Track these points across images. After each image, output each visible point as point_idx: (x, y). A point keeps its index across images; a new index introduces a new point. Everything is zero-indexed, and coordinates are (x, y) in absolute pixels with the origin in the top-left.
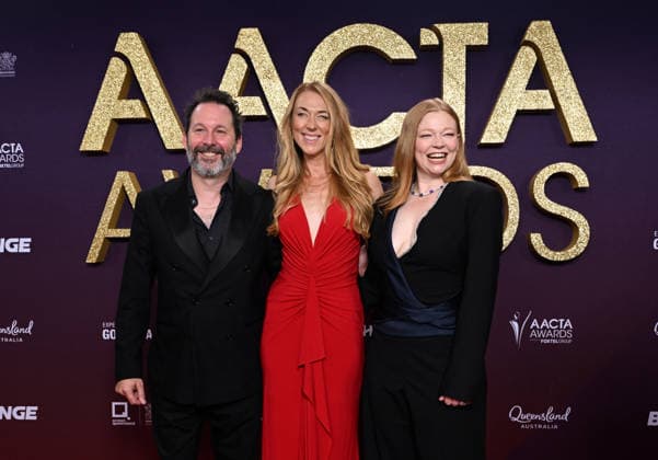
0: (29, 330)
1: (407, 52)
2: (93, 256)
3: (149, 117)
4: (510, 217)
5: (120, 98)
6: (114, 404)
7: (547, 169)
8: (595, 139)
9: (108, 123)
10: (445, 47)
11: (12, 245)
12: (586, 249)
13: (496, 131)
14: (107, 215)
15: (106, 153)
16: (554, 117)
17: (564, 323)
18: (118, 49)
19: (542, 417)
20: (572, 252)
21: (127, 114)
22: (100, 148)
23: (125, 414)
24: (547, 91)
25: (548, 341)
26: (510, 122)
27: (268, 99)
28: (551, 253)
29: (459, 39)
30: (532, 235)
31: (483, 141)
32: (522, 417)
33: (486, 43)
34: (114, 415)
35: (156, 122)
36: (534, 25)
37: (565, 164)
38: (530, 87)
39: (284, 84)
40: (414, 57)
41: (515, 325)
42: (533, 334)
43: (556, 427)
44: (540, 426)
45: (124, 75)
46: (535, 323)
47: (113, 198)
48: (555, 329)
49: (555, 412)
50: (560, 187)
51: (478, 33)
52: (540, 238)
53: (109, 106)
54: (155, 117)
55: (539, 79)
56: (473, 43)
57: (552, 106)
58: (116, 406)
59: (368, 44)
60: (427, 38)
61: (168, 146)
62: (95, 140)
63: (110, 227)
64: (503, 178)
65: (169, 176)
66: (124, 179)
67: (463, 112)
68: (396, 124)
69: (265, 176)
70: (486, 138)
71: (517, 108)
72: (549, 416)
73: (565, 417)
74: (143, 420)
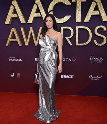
1: (69, 3)
2: (7, 45)
3: (18, 17)
4: (90, 37)
5: (13, 13)
6: (11, 73)
7: (98, 27)
9: (10, 18)
10: (77, 2)
12: (106, 43)
13: (87, 19)
14: (10, 36)
17: (101, 58)
18: (12, 4)
19: (96, 78)
20: (103, 44)
21: (14, 17)
22: (9, 23)
23: (13, 75)
24: (98, 11)
25: (97, 62)
26: (90, 17)
27: (41, 13)
28: (98, 44)
30: (94, 40)
31: (84, 21)
32: (92, 77)
33: (85, 1)
37: (102, 26)
38: (94, 10)
40: (71, 4)
41: (91, 59)
42: (94, 60)
43: (99, 80)
45: (13, 9)
46: (95, 58)
47: (11, 33)
48: (99, 60)
49: (99, 77)
50: (100, 31)
52: (96, 41)
53: (10, 15)
55: (96, 8)
56: (83, 1)
59: (61, 2)
60: (73, 0)
61: (22, 23)
62: (8, 21)
63: (10, 39)
64: (89, 29)
65: (22, 29)
66: (13, 29)
67: (80, 15)
68: (67, 18)
69: (41, 28)
70: (85, 21)
71: (91, 14)
72: (97, 77)
73: (101, 78)
74: (17, 76)
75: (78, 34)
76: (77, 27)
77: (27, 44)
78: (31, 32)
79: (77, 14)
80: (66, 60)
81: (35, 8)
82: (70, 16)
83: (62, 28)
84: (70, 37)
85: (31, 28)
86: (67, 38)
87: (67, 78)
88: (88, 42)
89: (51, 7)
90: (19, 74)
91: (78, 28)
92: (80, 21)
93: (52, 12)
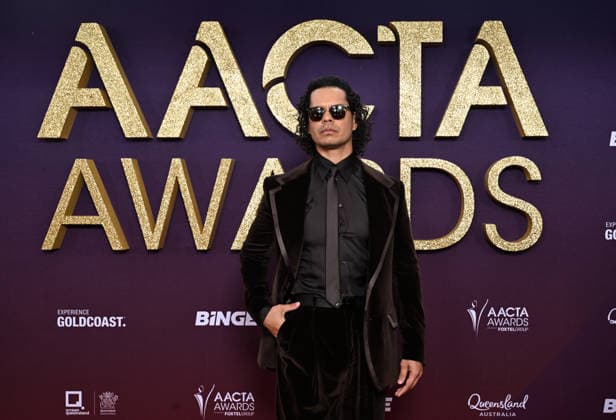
1: (363, 47)
2: (48, 244)
3: (109, 106)
4: (466, 208)
5: (81, 85)
6: (68, 393)
7: (499, 162)
8: (545, 134)
9: (68, 108)
10: (401, 43)
12: (539, 240)
13: (451, 124)
14: (65, 202)
15: (64, 140)
16: (507, 111)
17: (520, 311)
18: (79, 38)
19: (502, 405)
20: (526, 242)
21: (86, 102)
22: (59, 135)
23: (79, 404)
24: (500, 88)
25: (504, 329)
26: (464, 117)
27: (228, 90)
28: (505, 243)
29: (415, 36)
30: (487, 226)
31: (438, 134)
32: (481, 405)
33: (441, 40)
34: (67, 405)
35: (116, 110)
36: (486, 24)
37: (517, 158)
38: (480, 85)
39: (244, 76)
40: (372, 53)
41: (473, 313)
42: (490, 322)
43: (514, 414)
44: (498, 414)
45: (84, 63)
46: (492, 311)
47: (70, 186)
48: (511, 318)
49: (513, 400)
50: (513, 179)
51: (433, 31)
52: (494, 228)
53: (68, 94)
54: (115, 106)
55: (492, 76)
56: (428, 40)
57: (505, 103)
58: (70, 395)
59: (326, 39)
60: (384, 34)
61: (127, 135)
62: (52, 127)
63: (67, 214)
64: (458, 169)
65: (128, 165)
66: (82, 167)
67: (419, 106)
69: (225, 165)
70: (442, 132)
71: (471, 102)
72: (507, 404)
73: (523, 404)
74: (98, 409)
75: (409, 196)
76: (402, 160)
77: (153, 239)
78: (177, 182)
79: (401, 100)
81: (196, 61)
82: (371, 108)
85: (177, 162)
88: (457, 235)
90: (108, 399)
91: (407, 165)
92: (418, 133)
93: (282, 85)
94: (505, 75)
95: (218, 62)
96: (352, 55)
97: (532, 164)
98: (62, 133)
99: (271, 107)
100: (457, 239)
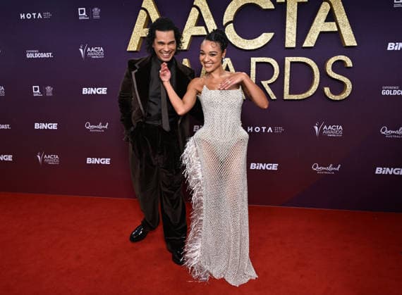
0: (106, 127)
1: (270, 5)
4: (315, 80)
5: (144, 28)
7: (333, 58)
8: (356, 44)
9: (139, 39)
10: (288, 3)
11: (99, 91)
12: (350, 95)
13: (310, 41)
15: (138, 51)
16: (337, 35)
17: (339, 127)
18: (143, 6)
19: (327, 169)
20: (344, 96)
22: (135, 49)
24: (335, 23)
25: (331, 135)
26: (317, 37)
27: (208, 28)
28: (333, 96)
30: (325, 88)
31: (304, 46)
32: (318, 168)
33: (307, 0)
37: (342, 56)
38: (326, 21)
39: (215, 21)
40: (274, 8)
41: (316, 128)
42: (324, 132)
43: (333, 173)
44: (326, 173)
45: (145, 17)
46: (325, 127)
48: (334, 130)
49: (333, 167)
50: (339, 67)
52: (328, 90)
53: (139, 31)
55: (331, 17)
56: (301, 1)
57: (336, 30)
59: (253, 2)
62: (133, 45)
64: (312, 62)
67: (295, 33)
68: (265, 38)
70: (305, 45)
71: (320, 30)
72: (330, 168)
73: (338, 169)
75: (289, 75)
76: (286, 58)
79: (287, 29)
80: (262, 130)
81: (194, 15)
82: (273, 34)
83: (254, 60)
84: (270, 81)
85: (186, 60)
86: (265, 83)
87: (264, 168)
88: (311, 92)
89: (229, 14)
91: (288, 60)
92: (294, 45)
93: (232, 24)
94: (337, 16)
95: (203, 15)
96: (264, 9)
97: (348, 59)
98: (137, 48)
99: (227, 34)
100: (311, 94)
